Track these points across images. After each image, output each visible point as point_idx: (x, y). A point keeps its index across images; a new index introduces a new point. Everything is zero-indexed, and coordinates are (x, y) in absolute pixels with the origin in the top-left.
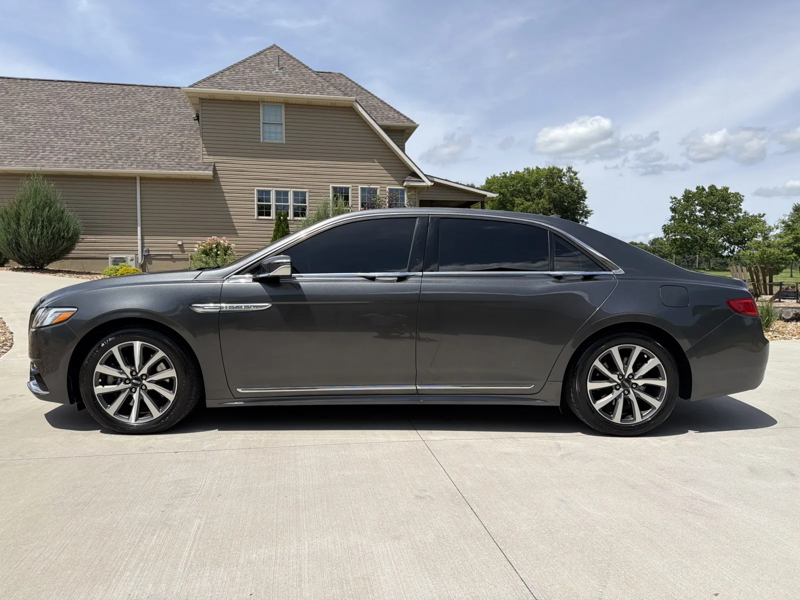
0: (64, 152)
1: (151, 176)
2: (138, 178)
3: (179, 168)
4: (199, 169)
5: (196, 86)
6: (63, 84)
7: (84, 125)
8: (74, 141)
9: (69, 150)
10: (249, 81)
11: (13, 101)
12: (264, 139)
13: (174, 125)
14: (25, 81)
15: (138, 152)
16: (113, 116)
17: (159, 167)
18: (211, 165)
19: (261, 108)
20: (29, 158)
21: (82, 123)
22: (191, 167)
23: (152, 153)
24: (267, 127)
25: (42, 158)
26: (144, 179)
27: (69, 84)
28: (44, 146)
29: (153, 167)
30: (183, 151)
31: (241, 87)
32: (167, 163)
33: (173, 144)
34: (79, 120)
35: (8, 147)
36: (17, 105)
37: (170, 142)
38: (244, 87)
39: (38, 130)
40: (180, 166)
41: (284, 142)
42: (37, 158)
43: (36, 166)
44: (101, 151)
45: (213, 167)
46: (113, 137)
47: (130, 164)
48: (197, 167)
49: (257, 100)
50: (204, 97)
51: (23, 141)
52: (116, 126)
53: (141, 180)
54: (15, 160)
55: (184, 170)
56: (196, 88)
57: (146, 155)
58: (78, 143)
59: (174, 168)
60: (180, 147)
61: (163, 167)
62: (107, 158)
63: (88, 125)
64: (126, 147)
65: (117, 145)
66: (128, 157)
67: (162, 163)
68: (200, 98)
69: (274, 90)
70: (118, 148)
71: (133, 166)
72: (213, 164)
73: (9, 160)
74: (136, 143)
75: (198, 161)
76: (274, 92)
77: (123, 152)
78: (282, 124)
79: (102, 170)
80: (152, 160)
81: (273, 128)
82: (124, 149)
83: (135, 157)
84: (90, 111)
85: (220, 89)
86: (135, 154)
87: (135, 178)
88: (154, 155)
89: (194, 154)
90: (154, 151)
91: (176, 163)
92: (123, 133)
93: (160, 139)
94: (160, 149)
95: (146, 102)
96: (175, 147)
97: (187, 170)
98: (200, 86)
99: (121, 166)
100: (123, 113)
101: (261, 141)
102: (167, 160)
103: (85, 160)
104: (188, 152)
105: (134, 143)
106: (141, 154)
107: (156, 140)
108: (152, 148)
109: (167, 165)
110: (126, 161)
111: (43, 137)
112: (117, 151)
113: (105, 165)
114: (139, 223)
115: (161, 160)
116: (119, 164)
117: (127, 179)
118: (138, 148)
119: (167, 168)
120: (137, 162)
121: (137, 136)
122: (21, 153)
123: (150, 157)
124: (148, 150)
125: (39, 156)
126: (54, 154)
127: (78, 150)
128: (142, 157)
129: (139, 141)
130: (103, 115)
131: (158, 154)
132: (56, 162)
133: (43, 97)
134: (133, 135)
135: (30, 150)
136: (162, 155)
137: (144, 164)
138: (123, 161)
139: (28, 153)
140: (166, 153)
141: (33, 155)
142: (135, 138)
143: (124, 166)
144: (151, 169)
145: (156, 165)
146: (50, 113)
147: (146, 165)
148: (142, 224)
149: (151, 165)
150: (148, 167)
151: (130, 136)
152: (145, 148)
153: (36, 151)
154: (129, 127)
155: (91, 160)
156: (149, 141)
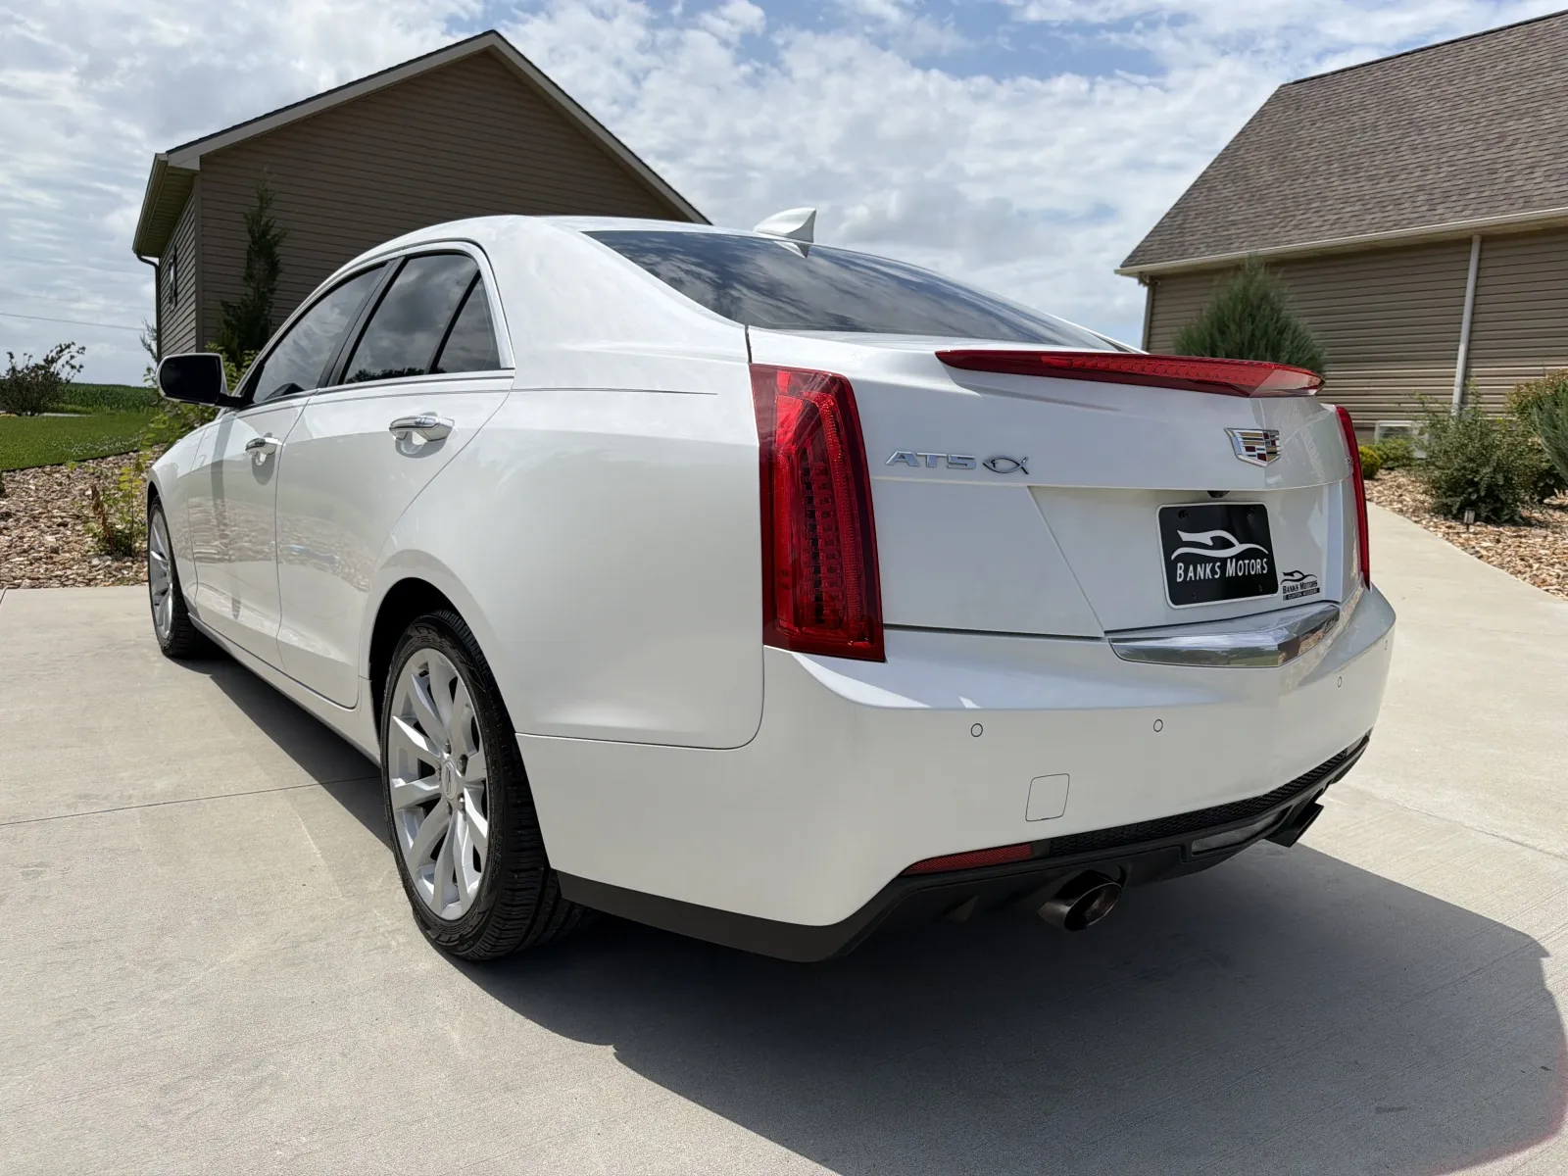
0: (1342, 206)
1: (1513, 229)
2: (1476, 239)
6: (1408, 58)
7: (1407, 140)
8: (1370, 178)
9: (1352, 199)
11: (1300, 121)
14: (1338, 76)
15: (1494, 176)
16: (1478, 102)
17: (1528, 203)
20: (1276, 230)
21: (1407, 135)
23: (1528, 171)
25: (1296, 227)
26: (1492, 240)
27: (1418, 55)
28: (1310, 202)
29: (1511, 207)
32: (1553, 190)
34: (1400, 132)
35: (1251, 216)
36: (1302, 128)
39: (1315, 170)
42: (1287, 229)
43: (1277, 244)
44: (1412, 190)
46: (1452, 153)
47: (1458, 209)
51: (1280, 198)
52: (1471, 126)
53: (1482, 242)
54: (1250, 239)
57: (1510, 180)
58: (1375, 182)
61: (1535, 204)
62: (1418, 204)
63: (1413, 138)
64: (1470, 170)
65: (1453, 168)
66: (1464, 191)
67: (1539, 192)
70: (1452, 176)
71: (1466, 213)
74: (1500, 155)
77: (1460, 182)
79: (1395, 233)
80: (1517, 190)
82: (1464, 176)
83: (1482, 189)
84: (1432, 104)
86: (1485, 183)
87: (1468, 241)
88: (1530, 176)
90: (1533, 167)
92: (1478, 138)
99: (1437, 217)
100: (1502, 91)
102: (1555, 184)
103: (1371, 216)
105: (1495, 156)
106: (1497, 181)
107: (1554, 138)
108: (1534, 160)
109: (1549, 196)
110: (1454, 204)
111: (1318, 183)
112: (1446, 184)
113: (1405, 222)
114: (1462, 349)
115: (1541, 186)
116: (1438, 212)
117: (1457, 244)
118: (1498, 166)
119: (1547, 203)
120: (1479, 200)
121: (1510, 138)
122: (1265, 223)
123: (1516, 184)
124: (1520, 167)
125: (1293, 223)
126: (1321, 214)
127: (1368, 197)
128: (1496, 187)
129: (1508, 148)
130: (1455, 107)
131: (1539, 173)
132: (1316, 230)
133: (1357, 98)
134: (1502, 137)
135: (1284, 215)
136: (1548, 173)
137: (1492, 204)
138: (1448, 205)
139: (1278, 220)
140: (1561, 166)
141: (1282, 224)
142: (1505, 144)
143: (1444, 217)
144: (1504, 212)
145: (1521, 200)
146: (1351, 131)
147: (1500, 203)
148: (1469, 350)
149: (1510, 202)
150: (1501, 209)
151: (1493, 141)
152: (1517, 163)
153: (1292, 213)
154: (1502, 120)
155: (1382, 215)
156: (1534, 143)
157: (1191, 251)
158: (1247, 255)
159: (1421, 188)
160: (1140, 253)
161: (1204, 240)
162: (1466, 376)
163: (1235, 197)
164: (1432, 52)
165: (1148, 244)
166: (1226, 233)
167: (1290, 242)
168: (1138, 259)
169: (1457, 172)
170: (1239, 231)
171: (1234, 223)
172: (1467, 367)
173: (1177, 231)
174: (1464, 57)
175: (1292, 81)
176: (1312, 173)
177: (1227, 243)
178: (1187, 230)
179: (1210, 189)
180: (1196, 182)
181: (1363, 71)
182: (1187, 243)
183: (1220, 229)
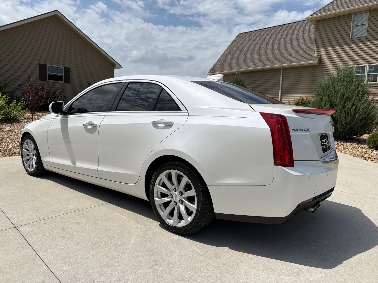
0: (254, 61)
1: (288, 67)
2: (282, 69)
3: (301, 61)
4: (311, 60)
5: (314, 14)
6: (264, 30)
7: (266, 47)
8: (260, 55)
9: (256, 60)
10: (347, 3)
11: (244, 42)
12: (352, 36)
13: (307, 39)
14: (250, 33)
15: (284, 56)
16: (279, 40)
17: (291, 62)
18: (317, 57)
19: (352, 18)
20: (241, 66)
21: (266, 46)
22: (307, 60)
23: (290, 55)
24: (355, 29)
26: (285, 69)
28: (248, 60)
29: (288, 62)
30: (306, 52)
31: (340, 8)
32: (296, 59)
33: (302, 49)
34: (265, 45)
35: (235, 62)
37: (301, 48)
38: (342, 7)
40: (302, 60)
41: (366, 35)
43: (242, 69)
44: (268, 58)
45: (319, 58)
46: (275, 51)
47: (278, 62)
48: (310, 59)
49: (350, 13)
50: (318, 20)
51: (241, 59)
52: (279, 45)
53: (283, 69)
54: (236, 68)
55: (303, 62)
56: (313, 15)
57: (287, 57)
58: (261, 56)
59: (298, 62)
60: (305, 50)
61: (293, 62)
62: (270, 61)
63: (267, 47)
64: (279, 54)
65: (276, 54)
66: (279, 59)
67: (293, 60)
68: (316, 21)
69: (361, 4)
70: (276, 55)
71: (280, 63)
72: (320, 56)
73: (234, 68)
74: (285, 51)
75: (312, 56)
76: (361, 5)
77: (278, 57)
78: (366, 24)
79: (266, 67)
80: (289, 59)
81: (359, 28)
82: (278, 55)
83: (282, 58)
84: (270, 40)
85: (327, 12)
86: (283, 57)
87: (280, 69)
88: (291, 56)
89: (311, 52)
90: (292, 54)
91: (300, 59)
92: (280, 48)
93: (297, 47)
94: (295, 52)
95: (297, 30)
96: (303, 50)
97: (305, 61)
98: (317, 14)
99: (274, 64)
100: (284, 38)
101: (350, 37)
103: (261, 63)
104: (309, 52)
105: (284, 52)
106: (285, 57)
107: (295, 48)
108: (291, 53)
109: (295, 60)
110: (277, 61)
111: (249, 56)
112: (275, 57)
113: (268, 65)
114: (280, 91)
115: (293, 58)
116: (274, 63)
117: (277, 70)
118: (285, 54)
119: (295, 62)
120: (282, 61)
121: (286, 48)
122: (239, 64)
123: (289, 58)
124: (289, 54)
125: (245, 64)
126: (250, 62)
127: (260, 59)
128: (285, 58)
129: (286, 50)
130: (275, 41)
131: (293, 55)
132: (250, 66)
133: (255, 37)
134: (285, 48)
135: (242, 62)
136: (295, 56)
137: (285, 62)
138: (276, 61)
139: (241, 64)
140: (297, 54)
141: (242, 64)
142: (285, 49)
143: (275, 64)
144: (287, 63)
145: (290, 61)
146: (255, 45)
147: (286, 62)
148: (281, 92)
149: (288, 61)
150: (286, 63)
151: (283, 48)
152: (288, 53)
153: (244, 62)
154: (285, 44)
155: (263, 63)
156: (291, 49)
157: (223, 70)
158: (237, 71)
159: (270, 58)
160: (212, 70)
161: (226, 68)
162: (281, 97)
163: (231, 58)
164: (269, 28)
165: (214, 68)
166: (230, 66)
167: (244, 68)
168: (212, 71)
169: (277, 55)
170: (233, 66)
171: (232, 64)
172: (281, 95)
173: (220, 65)
174: (276, 30)
175: (241, 33)
176: (247, 53)
177: (231, 68)
178: (222, 65)
179: (226, 56)
180: (223, 54)
181: (256, 32)
182: (222, 68)
183: (229, 65)
